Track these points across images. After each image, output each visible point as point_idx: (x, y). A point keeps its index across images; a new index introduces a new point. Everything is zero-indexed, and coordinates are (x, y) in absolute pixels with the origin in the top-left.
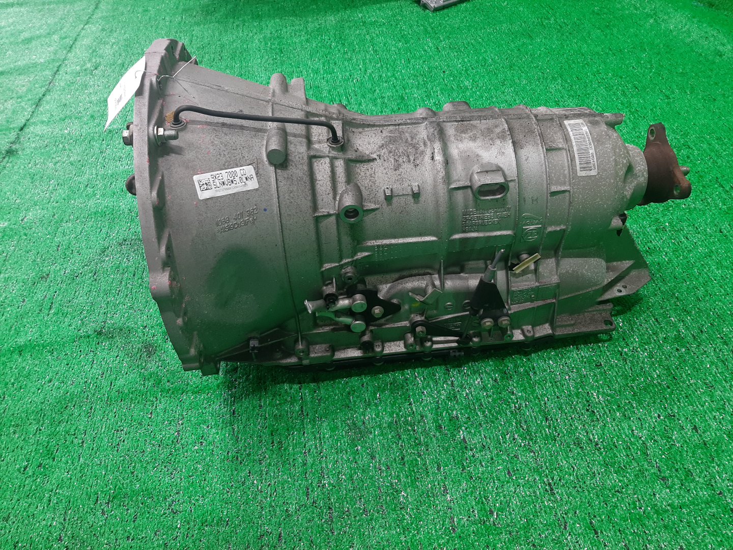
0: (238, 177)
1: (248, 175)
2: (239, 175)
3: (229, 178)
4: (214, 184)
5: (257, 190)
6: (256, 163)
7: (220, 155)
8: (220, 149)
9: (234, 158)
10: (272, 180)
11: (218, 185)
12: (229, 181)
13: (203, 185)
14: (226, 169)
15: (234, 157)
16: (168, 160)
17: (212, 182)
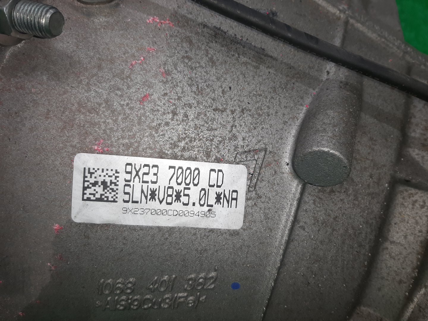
0: (199, 187)
1: (227, 188)
2: (204, 184)
3: (173, 183)
4: (128, 189)
5: (234, 233)
6: (260, 162)
7: (174, 113)
8: (179, 98)
9: (207, 134)
10: (284, 218)
11: (137, 196)
12: (170, 192)
13: (95, 184)
14: (175, 157)
15: (210, 129)
16: (22, 88)
17: (121, 183)
